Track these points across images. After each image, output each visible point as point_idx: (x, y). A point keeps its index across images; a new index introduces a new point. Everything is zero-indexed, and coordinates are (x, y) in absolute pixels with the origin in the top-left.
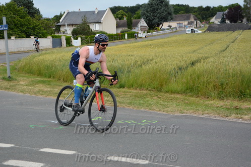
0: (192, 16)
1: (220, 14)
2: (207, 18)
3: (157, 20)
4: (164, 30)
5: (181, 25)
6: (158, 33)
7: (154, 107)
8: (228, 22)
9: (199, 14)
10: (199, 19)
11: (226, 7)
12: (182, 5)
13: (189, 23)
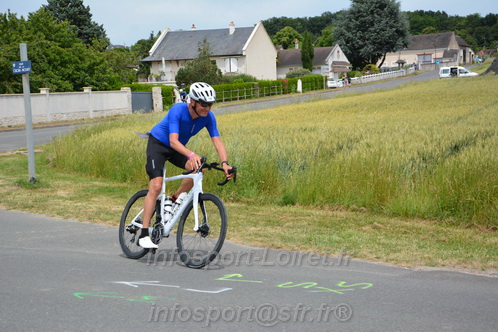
0: (453, 37)
2: (489, 42)
3: (370, 48)
4: (387, 70)
5: (427, 58)
6: (374, 77)
7: (365, 251)
9: (471, 33)
10: (470, 44)
12: (431, 14)
13: (446, 55)
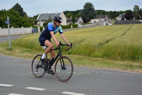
0: (106, 16)
1: (121, 15)
2: (114, 17)
3: (88, 18)
4: (91, 23)
5: (101, 21)
6: (89, 25)
7: (87, 65)
8: (125, 19)
9: (110, 15)
10: (110, 18)
11: (124, 12)
12: (101, 11)
13: (105, 20)
